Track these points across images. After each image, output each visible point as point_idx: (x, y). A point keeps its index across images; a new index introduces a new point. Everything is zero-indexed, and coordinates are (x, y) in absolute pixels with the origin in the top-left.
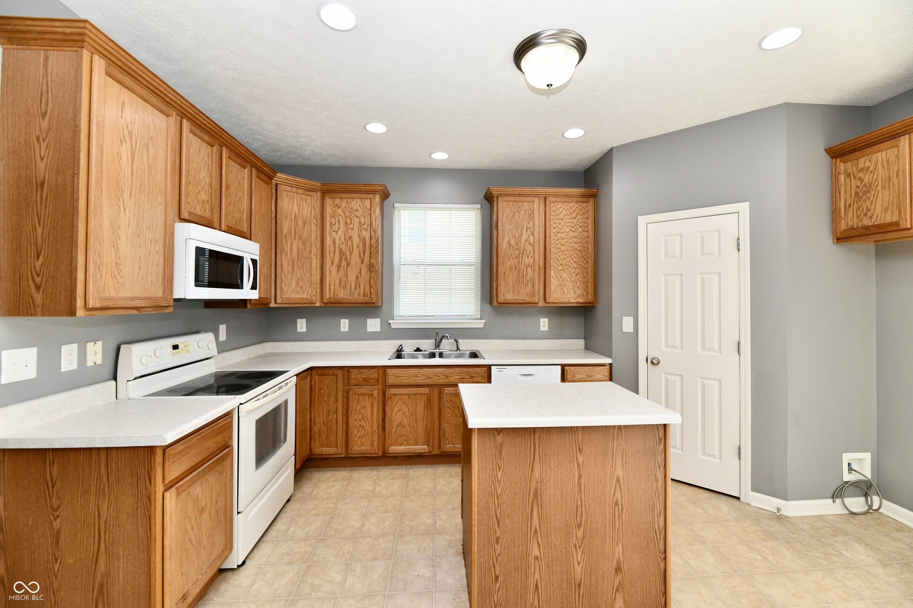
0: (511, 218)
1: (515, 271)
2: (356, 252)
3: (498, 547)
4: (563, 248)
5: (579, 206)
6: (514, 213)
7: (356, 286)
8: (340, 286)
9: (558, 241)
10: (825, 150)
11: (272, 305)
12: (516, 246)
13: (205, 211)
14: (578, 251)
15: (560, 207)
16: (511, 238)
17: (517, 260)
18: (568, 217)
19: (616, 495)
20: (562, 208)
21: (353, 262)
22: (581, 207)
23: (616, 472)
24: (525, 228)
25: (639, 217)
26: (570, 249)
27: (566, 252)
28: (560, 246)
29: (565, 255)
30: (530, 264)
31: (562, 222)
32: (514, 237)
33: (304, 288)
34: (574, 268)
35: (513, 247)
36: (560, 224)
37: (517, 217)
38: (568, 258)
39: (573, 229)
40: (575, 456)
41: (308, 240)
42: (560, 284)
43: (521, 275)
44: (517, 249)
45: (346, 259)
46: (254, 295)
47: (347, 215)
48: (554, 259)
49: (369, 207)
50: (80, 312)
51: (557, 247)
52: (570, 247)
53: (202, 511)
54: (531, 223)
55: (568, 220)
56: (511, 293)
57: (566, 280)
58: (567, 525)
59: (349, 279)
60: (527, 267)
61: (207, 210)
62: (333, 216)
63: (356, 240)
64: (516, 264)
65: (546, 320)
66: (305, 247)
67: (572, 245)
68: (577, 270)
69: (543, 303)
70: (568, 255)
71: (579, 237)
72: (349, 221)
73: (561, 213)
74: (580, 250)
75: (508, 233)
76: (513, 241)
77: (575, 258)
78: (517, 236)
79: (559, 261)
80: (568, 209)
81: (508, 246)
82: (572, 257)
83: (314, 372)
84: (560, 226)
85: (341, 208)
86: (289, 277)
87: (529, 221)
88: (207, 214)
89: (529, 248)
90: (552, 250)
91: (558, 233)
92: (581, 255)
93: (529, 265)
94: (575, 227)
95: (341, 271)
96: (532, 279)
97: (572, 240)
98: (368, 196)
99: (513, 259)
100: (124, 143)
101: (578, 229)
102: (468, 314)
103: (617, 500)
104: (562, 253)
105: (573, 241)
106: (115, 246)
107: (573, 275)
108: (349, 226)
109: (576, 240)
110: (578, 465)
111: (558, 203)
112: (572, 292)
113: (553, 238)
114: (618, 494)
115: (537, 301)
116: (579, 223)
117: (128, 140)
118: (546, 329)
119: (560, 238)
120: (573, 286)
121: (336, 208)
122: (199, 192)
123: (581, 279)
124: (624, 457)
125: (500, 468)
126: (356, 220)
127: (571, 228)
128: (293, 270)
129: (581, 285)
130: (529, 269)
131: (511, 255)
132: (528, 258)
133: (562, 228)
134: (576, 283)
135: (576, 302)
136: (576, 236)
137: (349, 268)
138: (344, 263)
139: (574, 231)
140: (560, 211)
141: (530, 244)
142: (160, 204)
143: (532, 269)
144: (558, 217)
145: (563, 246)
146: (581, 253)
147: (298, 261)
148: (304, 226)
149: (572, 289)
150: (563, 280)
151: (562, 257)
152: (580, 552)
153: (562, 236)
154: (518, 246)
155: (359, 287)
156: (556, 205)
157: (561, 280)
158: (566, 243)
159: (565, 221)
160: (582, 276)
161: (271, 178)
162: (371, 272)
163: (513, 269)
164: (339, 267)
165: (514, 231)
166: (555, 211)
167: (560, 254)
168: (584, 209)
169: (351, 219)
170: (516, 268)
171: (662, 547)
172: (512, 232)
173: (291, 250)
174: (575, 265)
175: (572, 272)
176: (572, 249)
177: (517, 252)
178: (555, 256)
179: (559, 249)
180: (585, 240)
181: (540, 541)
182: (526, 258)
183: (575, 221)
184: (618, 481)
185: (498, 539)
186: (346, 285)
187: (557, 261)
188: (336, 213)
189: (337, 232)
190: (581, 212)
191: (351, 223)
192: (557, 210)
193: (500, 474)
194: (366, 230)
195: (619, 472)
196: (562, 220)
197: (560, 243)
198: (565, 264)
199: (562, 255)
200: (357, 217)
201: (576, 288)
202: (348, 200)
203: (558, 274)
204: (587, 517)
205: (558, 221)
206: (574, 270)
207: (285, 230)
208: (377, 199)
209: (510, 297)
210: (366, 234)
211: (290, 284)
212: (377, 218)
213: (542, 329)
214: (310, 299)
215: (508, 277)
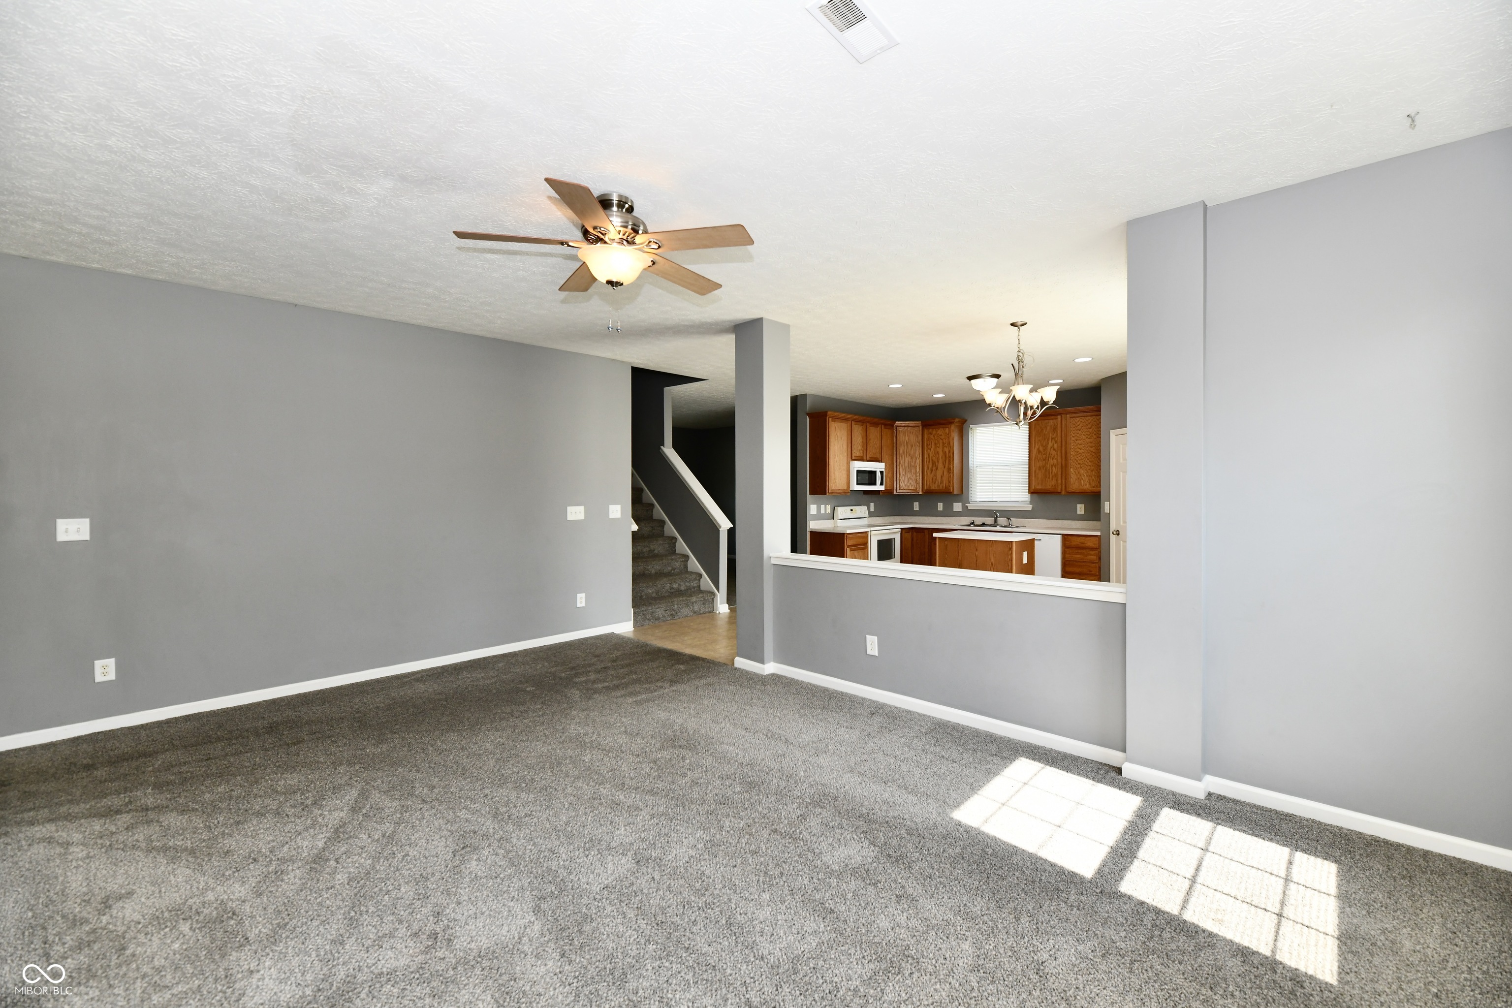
0: (1040, 432)
1: (1043, 469)
2: (941, 460)
4: (1080, 451)
5: (1094, 419)
6: (1042, 429)
7: (941, 482)
8: (932, 482)
11: (895, 493)
12: (1044, 451)
13: (861, 454)
14: (1093, 452)
15: (1078, 421)
16: (1040, 447)
17: (1045, 462)
18: (1085, 428)
20: (1080, 422)
21: (939, 468)
24: (1051, 438)
25: (1109, 432)
27: (1082, 454)
28: (1078, 450)
29: (1082, 456)
30: (1055, 464)
32: (1042, 445)
33: (912, 484)
35: (1042, 452)
36: (1078, 433)
37: (1045, 431)
38: (1084, 459)
42: (1078, 478)
43: (1048, 472)
44: (1045, 454)
45: (936, 466)
46: (882, 488)
47: (936, 439)
48: (1073, 460)
49: (948, 433)
51: (1075, 450)
52: (1086, 450)
54: (1055, 434)
55: (1085, 430)
56: (1042, 484)
57: (1083, 475)
59: (937, 478)
60: (1052, 466)
62: (928, 440)
63: (941, 453)
64: (1044, 464)
65: (1083, 506)
66: (912, 460)
67: (1088, 448)
68: (1093, 468)
69: (1066, 492)
70: (1085, 456)
71: (1094, 442)
73: (1079, 425)
74: (1095, 452)
75: (1038, 443)
76: (1041, 449)
77: (1090, 458)
78: (1045, 445)
79: (1077, 461)
80: (1085, 422)
81: (1038, 452)
82: (1088, 457)
84: (1078, 435)
85: (932, 435)
86: (903, 478)
87: (1053, 433)
89: (1053, 452)
90: (1072, 453)
91: (1076, 440)
92: (1095, 455)
94: (1090, 435)
95: (933, 472)
96: (1056, 475)
97: (1088, 445)
98: (947, 426)
99: (1041, 461)
101: (1092, 436)
102: (1020, 500)
107: (1089, 471)
108: (937, 446)
109: (1090, 444)
111: (1076, 418)
112: (1088, 484)
113: (1072, 444)
115: (1061, 490)
116: (1094, 432)
118: (1083, 512)
119: (1078, 444)
120: (1089, 479)
121: (930, 435)
122: (859, 448)
123: (1096, 474)
126: (941, 442)
127: (1087, 436)
128: (905, 473)
129: (1096, 479)
130: (1054, 468)
131: (1040, 458)
132: (1053, 460)
133: (1080, 437)
134: (1091, 477)
135: (1090, 491)
136: (1091, 442)
137: (937, 471)
138: (934, 468)
139: (1089, 438)
140: (1078, 423)
141: (1054, 449)
142: (845, 456)
143: (1056, 468)
144: (1077, 429)
147: (908, 468)
148: (911, 448)
150: (1081, 475)
151: (1079, 458)
153: (1080, 442)
155: (943, 482)
156: (1075, 420)
157: (1079, 475)
158: (1083, 447)
159: (1083, 431)
160: (1096, 472)
161: (892, 426)
162: (949, 473)
164: (932, 470)
167: (1078, 456)
169: (938, 441)
170: (1044, 467)
172: (1041, 442)
173: (904, 463)
174: (1090, 464)
175: (1088, 469)
176: (1088, 451)
177: (1044, 456)
178: (1074, 457)
179: (1078, 452)
182: (1051, 460)
183: (1091, 430)
186: (935, 481)
187: (1075, 461)
188: (930, 439)
189: (930, 450)
190: (1095, 423)
191: (938, 443)
192: (1075, 424)
194: (946, 447)
196: (1080, 431)
197: (1078, 447)
198: (1082, 463)
200: (941, 439)
201: (1092, 480)
202: (936, 429)
203: (1077, 471)
205: (1076, 431)
206: (1089, 467)
207: (901, 452)
208: (953, 427)
209: (1039, 487)
210: (947, 450)
211: (904, 482)
212: (953, 439)
213: (1079, 512)
214: (915, 490)
215: (1038, 474)
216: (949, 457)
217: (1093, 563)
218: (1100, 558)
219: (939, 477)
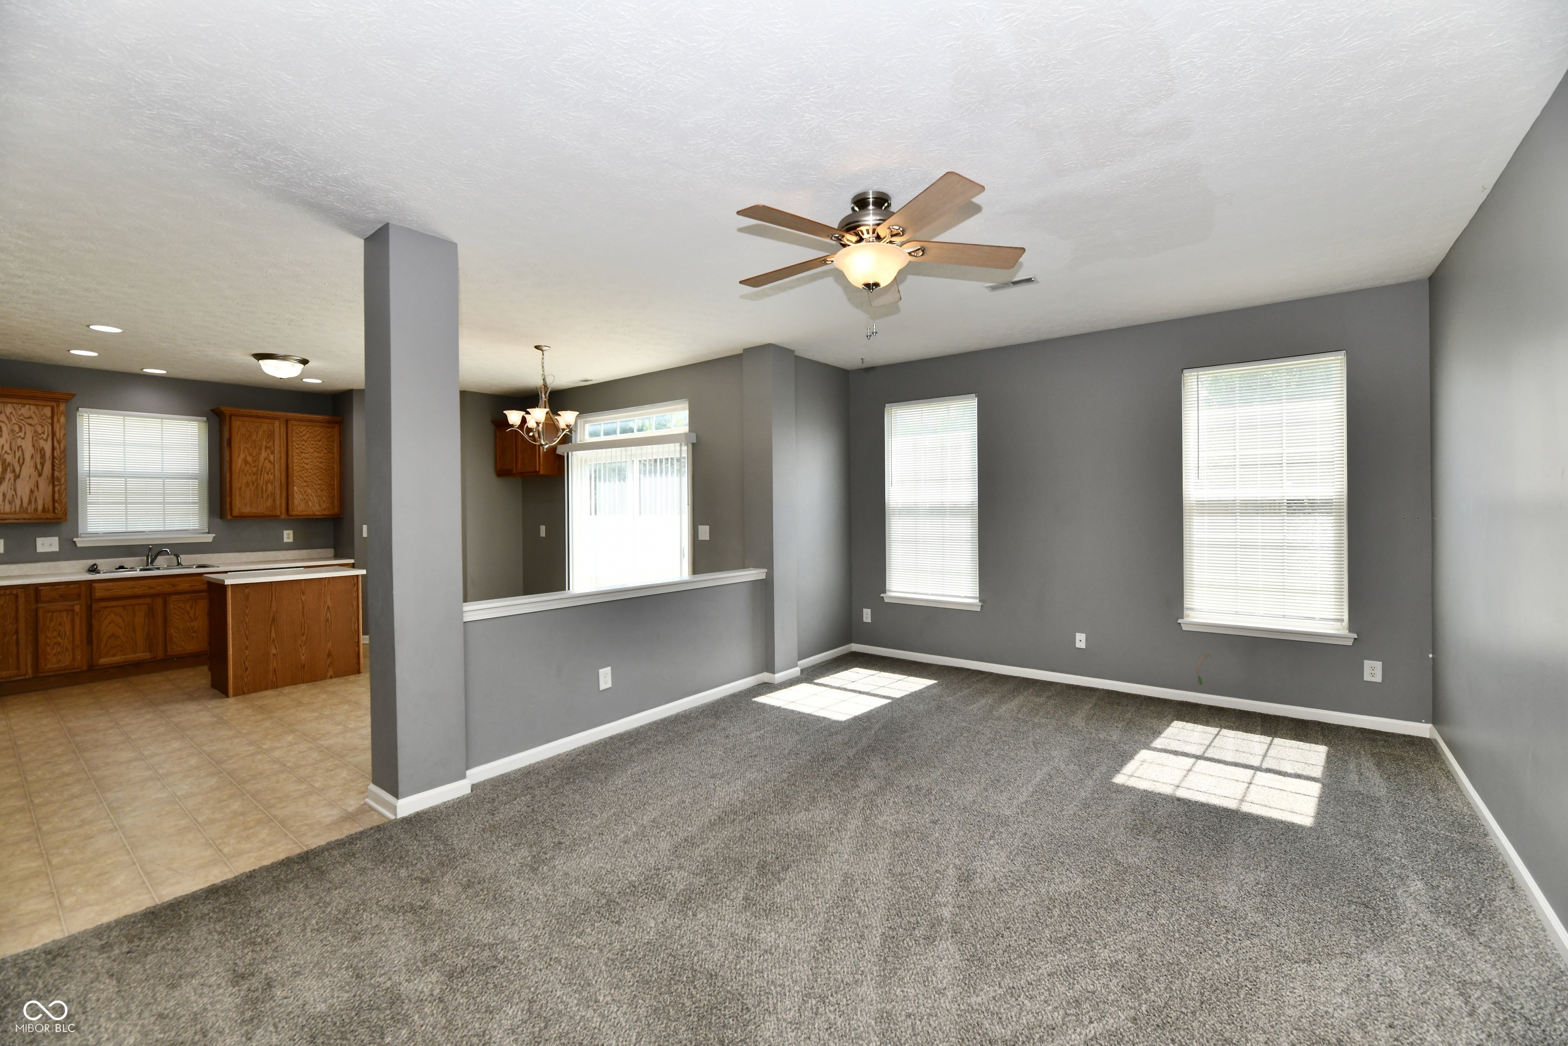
0: (246, 436)
1: (253, 486)
2: (28, 463)
3: (247, 652)
4: (306, 467)
5: (324, 431)
6: (250, 433)
7: (30, 501)
8: (4, 501)
10: (493, 422)
12: (254, 463)
14: (323, 470)
15: (304, 430)
16: (248, 457)
17: (255, 477)
18: (311, 439)
19: (327, 615)
20: (306, 431)
21: (24, 475)
22: (326, 431)
23: (327, 603)
24: (264, 447)
26: (314, 468)
27: (310, 471)
28: (303, 465)
29: (309, 473)
30: (271, 481)
31: (306, 444)
32: (251, 454)
34: (319, 485)
35: (250, 464)
36: (303, 445)
37: (254, 436)
38: (312, 476)
39: (318, 450)
42: (304, 499)
43: (260, 490)
44: (255, 466)
45: (13, 471)
48: (297, 476)
49: (49, 415)
51: (300, 465)
52: (314, 466)
54: (270, 443)
55: (312, 443)
56: (248, 507)
57: (311, 495)
58: (295, 635)
59: (19, 493)
60: (267, 483)
63: (29, 450)
64: (254, 480)
65: (290, 532)
67: (316, 465)
68: (323, 487)
69: (286, 515)
70: (312, 473)
71: (324, 458)
72: (17, 429)
73: (304, 436)
74: (325, 469)
75: (244, 451)
76: (249, 459)
77: (320, 476)
78: (255, 454)
79: (302, 478)
80: (311, 433)
81: (243, 464)
82: (317, 475)
84: (304, 447)
85: (3, 414)
87: (268, 441)
89: (268, 465)
90: (295, 468)
91: (302, 453)
93: (269, 481)
94: (320, 449)
96: (273, 494)
97: (316, 461)
98: (48, 403)
99: (249, 475)
101: (322, 451)
102: (192, 530)
103: (328, 618)
104: (305, 471)
105: (318, 461)
107: (319, 491)
108: (18, 435)
109: (320, 460)
110: (302, 601)
111: (301, 427)
112: (317, 505)
113: (296, 457)
114: (329, 615)
115: (279, 514)
116: (324, 446)
118: (291, 540)
119: (303, 457)
120: (319, 501)
123: (327, 495)
125: (247, 607)
126: (29, 429)
127: (315, 449)
129: (327, 500)
130: (270, 486)
131: (248, 471)
132: (268, 475)
133: (306, 449)
134: (322, 497)
135: (321, 514)
136: (322, 457)
137: (19, 481)
138: (9, 475)
139: (318, 453)
140: (304, 433)
141: (270, 461)
143: (272, 485)
144: (302, 439)
145: (307, 465)
146: (326, 472)
149: (317, 503)
150: (308, 495)
151: (306, 475)
152: (304, 648)
153: (306, 456)
154: (256, 464)
155: (36, 501)
156: (299, 428)
157: (304, 495)
158: (310, 462)
159: (309, 443)
160: (327, 492)
162: (55, 486)
163: (251, 485)
165: (251, 449)
166: (297, 434)
167: (303, 472)
168: (329, 433)
169: (20, 427)
170: (253, 483)
171: (356, 640)
172: (248, 451)
174: (320, 482)
175: (316, 488)
176: (317, 468)
177: (255, 470)
178: (298, 474)
179: (302, 467)
180: (330, 461)
181: (277, 646)
182: (266, 474)
183: (320, 443)
184: (328, 608)
185: (246, 647)
187: (300, 478)
190: (325, 436)
192: (299, 433)
193: (247, 611)
194: (46, 440)
195: (329, 603)
196: (305, 442)
197: (303, 462)
198: (309, 481)
199: (305, 473)
200: (31, 425)
201: (322, 502)
202: (15, 405)
203: (302, 490)
204: (308, 629)
205: (300, 443)
208: (62, 407)
209: (247, 510)
210: (45, 445)
212: (63, 428)
213: (286, 540)
215: (244, 492)
216: (54, 458)
219: (23, 492)
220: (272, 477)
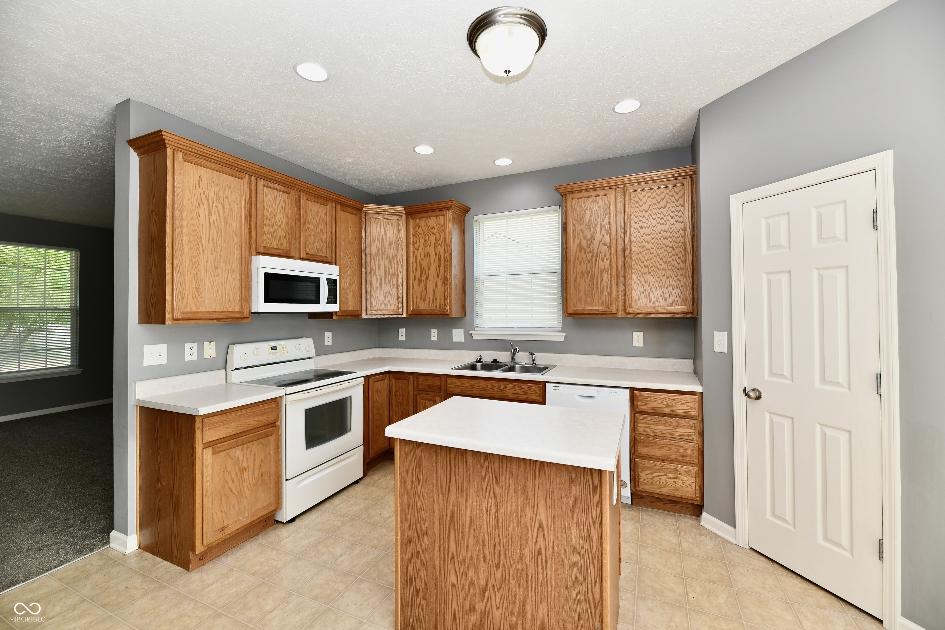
0: (581, 217)
1: (588, 277)
2: (433, 266)
4: (648, 246)
5: (670, 191)
6: (585, 211)
7: (433, 299)
8: (421, 299)
9: (642, 239)
11: (364, 316)
12: (589, 248)
13: (282, 244)
14: (670, 247)
15: (644, 197)
16: (583, 240)
17: (589, 265)
18: (655, 207)
19: (539, 542)
20: (647, 197)
21: (430, 277)
22: (673, 192)
23: (538, 515)
24: (599, 226)
25: (732, 197)
26: (658, 246)
27: (652, 251)
29: (651, 254)
30: (606, 268)
31: (646, 215)
32: (585, 238)
33: (391, 302)
34: (663, 269)
35: (584, 249)
36: (644, 216)
37: (589, 215)
38: (655, 258)
39: (662, 221)
40: (492, 486)
41: (394, 259)
42: (645, 290)
43: (594, 281)
44: (590, 252)
45: (426, 274)
46: (334, 308)
47: (426, 233)
48: (637, 261)
49: (442, 223)
50: (168, 322)
51: (640, 245)
52: (657, 244)
53: (243, 470)
54: (606, 220)
55: (654, 211)
56: (583, 302)
57: (653, 285)
58: (484, 561)
59: (428, 292)
60: (602, 272)
61: (285, 244)
62: (414, 235)
63: (433, 256)
64: (589, 269)
65: (641, 334)
66: (391, 266)
67: (660, 241)
68: (669, 273)
69: (624, 313)
70: (655, 254)
71: (671, 230)
72: (427, 239)
73: (644, 203)
74: (672, 247)
75: (579, 234)
76: (584, 244)
77: (665, 257)
78: (589, 237)
79: (642, 262)
80: (654, 197)
81: (578, 249)
82: (661, 256)
83: (391, 376)
84: (644, 220)
85: (421, 227)
86: (378, 292)
87: (603, 218)
88: (285, 246)
89: (604, 249)
90: (633, 249)
91: (641, 228)
92: (673, 252)
93: (604, 269)
94: (665, 218)
95: (422, 284)
96: (609, 285)
97: (660, 235)
98: (441, 213)
99: (584, 264)
100: (202, 206)
101: (668, 220)
102: (548, 325)
103: (540, 549)
104: (647, 252)
105: (662, 236)
106: (196, 277)
107: (663, 278)
108: (428, 243)
109: (666, 234)
110: (495, 497)
111: (640, 192)
112: (661, 299)
113: (635, 235)
114: (541, 542)
115: (615, 312)
116: (671, 213)
117: (205, 203)
118: (641, 344)
119: (644, 233)
120: (663, 292)
121: (417, 227)
122: (275, 230)
123: (674, 283)
124: (548, 499)
125: (419, 482)
126: (433, 237)
127: (658, 220)
128: (381, 285)
129: (674, 291)
131: (582, 259)
132: (603, 261)
133: (647, 222)
134: (667, 288)
135: (666, 312)
136: (666, 230)
137: (428, 281)
138: (424, 278)
139: (663, 224)
140: (644, 200)
141: (605, 244)
142: (236, 243)
143: (608, 274)
144: (641, 209)
145: (648, 243)
146: (674, 250)
147: (385, 278)
148: (390, 247)
149: (661, 296)
150: (649, 285)
151: (647, 257)
152: (498, 596)
153: (647, 231)
154: (591, 248)
155: (436, 299)
156: (639, 195)
157: (645, 285)
158: (653, 239)
159: (651, 213)
160: (675, 279)
161: (360, 210)
162: (445, 285)
163: (585, 274)
164: (420, 281)
165: (586, 231)
166: (637, 202)
167: (644, 254)
168: (677, 194)
169: (429, 236)
170: (588, 273)
172: (583, 233)
173: (379, 269)
174: (664, 266)
175: (660, 275)
176: (661, 246)
177: (589, 256)
178: (637, 256)
179: (643, 247)
180: (678, 234)
181: (457, 569)
182: (601, 261)
183: (664, 211)
184: (541, 526)
185: (418, 553)
186: (425, 298)
187: (640, 262)
188: (417, 233)
189: (418, 250)
190: (673, 199)
191: (429, 240)
192: (639, 201)
194: (441, 245)
195: (542, 515)
196: (646, 212)
197: (644, 240)
198: (651, 266)
199: (646, 254)
200: (433, 234)
201: (667, 294)
202: (426, 219)
203: (642, 278)
204: (505, 558)
205: (641, 214)
206: (663, 272)
207: (374, 252)
208: (449, 214)
209: (582, 306)
210: (441, 249)
211: (378, 298)
212: (450, 233)
213: (635, 344)
214: (397, 311)
215: (579, 285)
216: (445, 260)
217: (687, 440)
218: (701, 434)
219: (430, 291)
220: (607, 263)
